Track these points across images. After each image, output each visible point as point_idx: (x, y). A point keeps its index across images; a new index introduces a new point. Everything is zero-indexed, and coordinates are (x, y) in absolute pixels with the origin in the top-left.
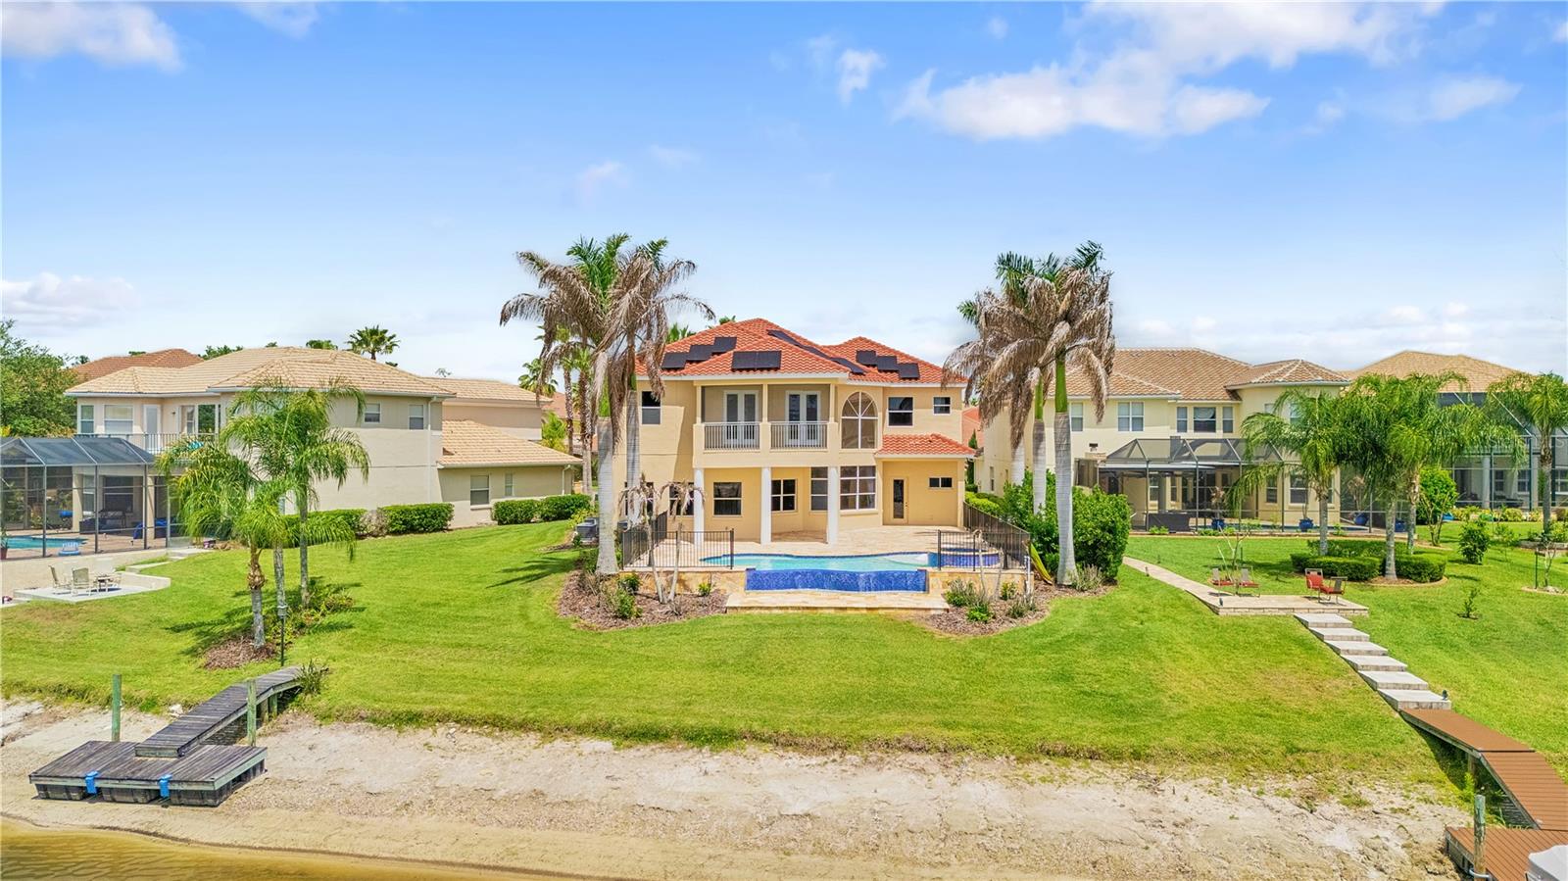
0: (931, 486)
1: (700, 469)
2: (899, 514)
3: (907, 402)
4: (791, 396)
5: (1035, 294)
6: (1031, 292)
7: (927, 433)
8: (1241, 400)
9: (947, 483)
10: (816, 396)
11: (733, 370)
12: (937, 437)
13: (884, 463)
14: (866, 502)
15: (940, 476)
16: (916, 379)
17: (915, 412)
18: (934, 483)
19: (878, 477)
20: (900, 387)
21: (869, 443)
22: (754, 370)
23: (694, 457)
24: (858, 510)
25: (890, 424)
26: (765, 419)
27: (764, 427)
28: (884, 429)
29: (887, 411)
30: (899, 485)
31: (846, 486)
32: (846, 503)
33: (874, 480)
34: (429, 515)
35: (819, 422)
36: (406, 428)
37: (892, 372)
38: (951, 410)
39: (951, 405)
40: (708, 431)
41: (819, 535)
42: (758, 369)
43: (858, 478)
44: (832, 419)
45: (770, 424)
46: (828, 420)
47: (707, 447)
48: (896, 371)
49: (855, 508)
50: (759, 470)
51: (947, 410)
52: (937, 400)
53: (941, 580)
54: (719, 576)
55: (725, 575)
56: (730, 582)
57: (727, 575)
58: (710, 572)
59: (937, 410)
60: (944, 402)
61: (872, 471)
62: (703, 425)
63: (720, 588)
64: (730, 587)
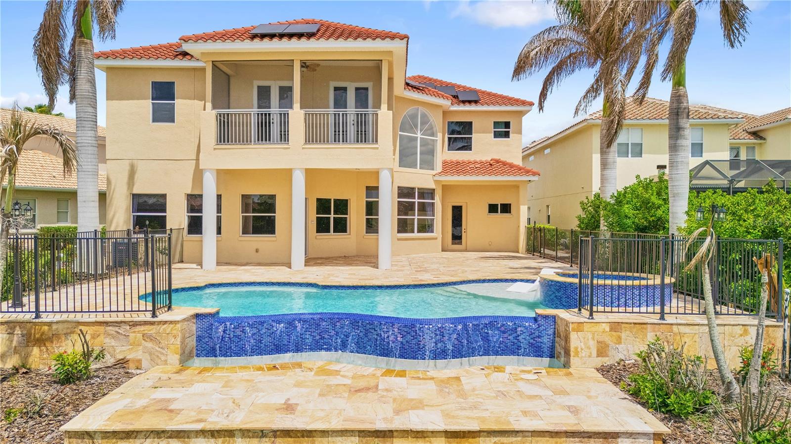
0: (490, 212)
1: (210, 170)
2: (457, 238)
3: (467, 127)
4: (336, 89)
7: (487, 158)
8: (765, 139)
9: (506, 208)
10: (366, 89)
12: (498, 161)
13: (443, 186)
14: (426, 227)
15: (499, 201)
16: (476, 102)
17: (475, 137)
18: (493, 209)
19: (437, 201)
20: (461, 111)
21: (428, 164)
23: (200, 154)
24: (416, 234)
25: (449, 149)
26: (297, 105)
27: (297, 115)
28: (443, 153)
29: (447, 136)
30: (457, 211)
31: (404, 209)
32: (403, 226)
33: (433, 204)
35: (370, 110)
38: (511, 135)
39: (510, 130)
40: (221, 121)
41: (370, 259)
42: (285, 36)
43: (416, 200)
44: (384, 106)
45: (303, 112)
46: (379, 108)
47: (220, 140)
49: (413, 232)
50: (289, 173)
51: (506, 135)
52: (496, 124)
53: (593, 339)
54: (126, 331)
55: (138, 328)
56: (149, 345)
57: (142, 328)
58: (106, 323)
59: (497, 135)
60: (504, 126)
61: (431, 193)
62: (215, 112)
63: (128, 357)
64: (150, 354)
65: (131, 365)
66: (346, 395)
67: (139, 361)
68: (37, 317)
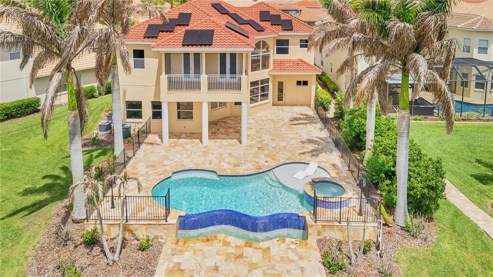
0: (297, 85)
1: (165, 102)
2: (280, 98)
3: (286, 42)
4: (221, 54)
5: (396, 35)
6: (393, 33)
7: (296, 59)
9: (305, 83)
10: (235, 59)
11: (183, 45)
12: (302, 61)
13: (273, 76)
14: (264, 97)
15: (302, 80)
16: (291, 30)
17: (291, 48)
18: (299, 83)
19: (270, 84)
20: (284, 35)
21: (265, 66)
22: (196, 45)
24: (259, 103)
25: (277, 53)
26: (204, 73)
27: (204, 78)
28: (274, 56)
30: (281, 84)
31: (253, 91)
32: (253, 101)
33: (268, 85)
34: (23, 108)
35: (237, 75)
36: (7, 60)
37: (278, 25)
38: (308, 47)
39: (308, 44)
40: (170, 80)
42: (199, 45)
43: (259, 86)
44: (244, 73)
45: (207, 76)
46: (242, 74)
47: (169, 88)
48: (280, 25)
50: (201, 103)
51: (306, 46)
52: (301, 41)
53: (316, 230)
54: (157, 226)
55: (161, 226)
56: (165, 231)
57: (163, 226)
58: (151, 224)
59: (302, 46)
60: (305, 42)
61: (267, 81)
62: (166, 76)
63: (158, 235)
64: (166, 234)
65: (159, 238)
66: (233, 260)
67: (162, 236)
68: (127, 222)
